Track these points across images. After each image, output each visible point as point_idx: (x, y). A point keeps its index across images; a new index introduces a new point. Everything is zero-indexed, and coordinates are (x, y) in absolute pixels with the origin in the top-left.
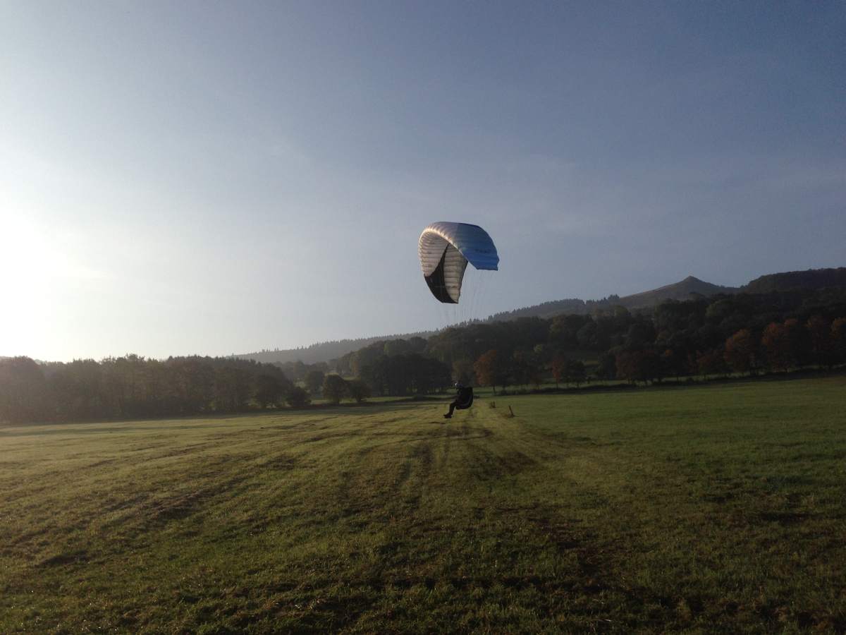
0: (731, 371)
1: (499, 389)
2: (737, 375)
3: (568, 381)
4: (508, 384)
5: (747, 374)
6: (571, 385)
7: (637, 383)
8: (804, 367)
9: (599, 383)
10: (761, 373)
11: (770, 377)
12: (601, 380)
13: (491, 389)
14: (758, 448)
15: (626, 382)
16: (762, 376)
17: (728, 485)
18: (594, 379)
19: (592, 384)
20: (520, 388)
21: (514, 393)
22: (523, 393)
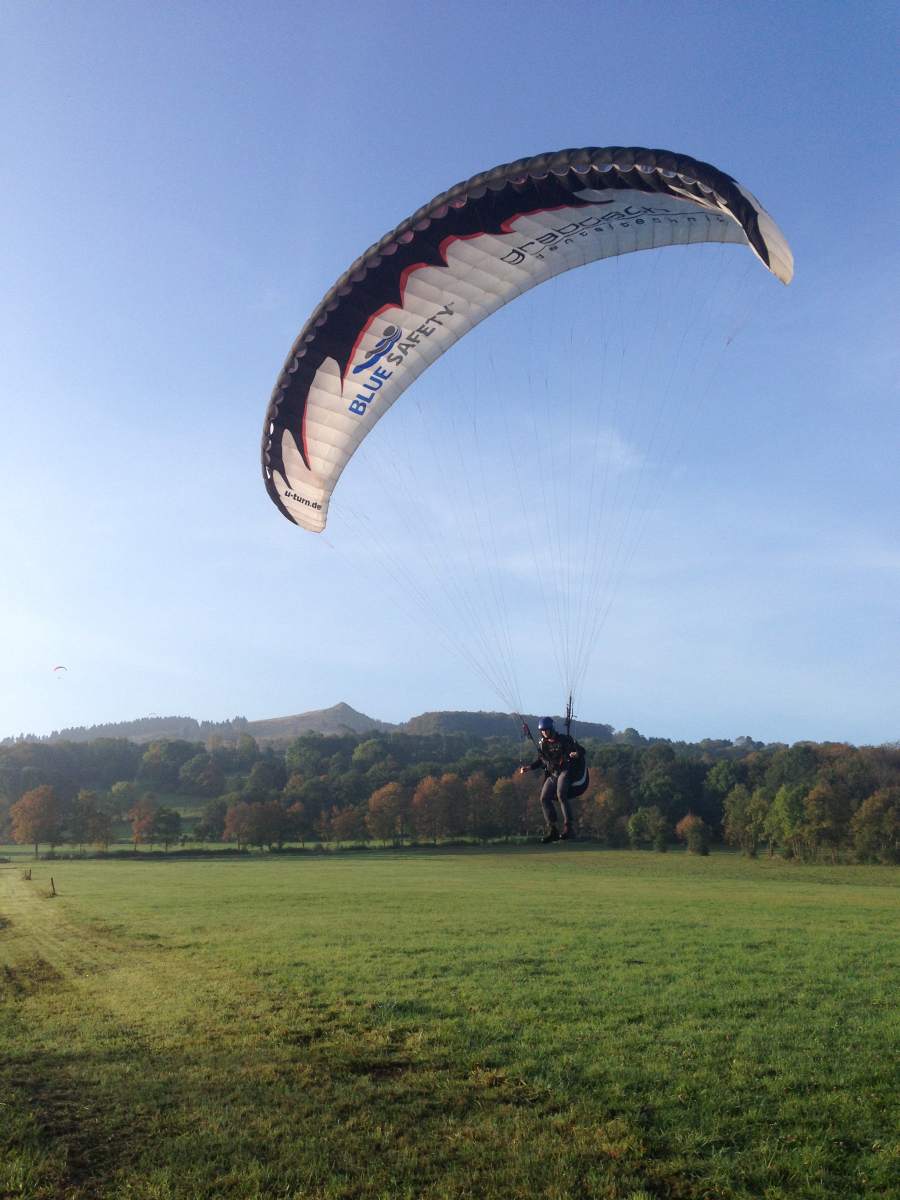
0: (369, 838)
1: (44, 848)
2: (377, 843)
3: (152, 841)
4: (60, 841)
5: (390, 843)
6: (156, 848)
7: (249, 848)
8: (456, 839)
9: (196, 846)
10: (406, 843)
11: (416, 849)
12: (201, 841)
13: (31, 848)
14: (374, 956)
15: (234, 846)
16: (406, 847)
17: (321, 1016)
18: (191, 840)
19: (188, 846)
20: (78, 848)
21: (66, 857)
22: (79, 857)
